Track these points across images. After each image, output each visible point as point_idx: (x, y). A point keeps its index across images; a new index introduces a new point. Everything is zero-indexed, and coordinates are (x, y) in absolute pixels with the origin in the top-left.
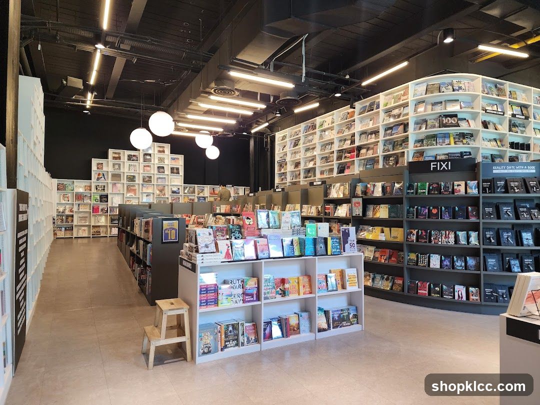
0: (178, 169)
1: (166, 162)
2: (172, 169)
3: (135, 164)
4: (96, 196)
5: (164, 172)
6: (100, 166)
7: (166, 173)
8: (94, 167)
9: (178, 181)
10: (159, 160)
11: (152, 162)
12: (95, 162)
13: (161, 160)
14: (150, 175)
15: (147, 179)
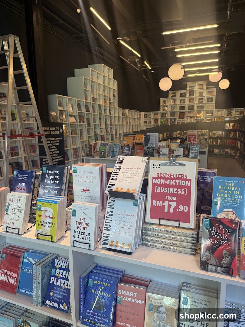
0: (212, 99)
1: (204, 95)
2: (208, 99)
3: (184, 98)
4: (162, 120)
5: (203, 102)
6: (164, 102)
7: (204, 102)
8: (162, 104)
9: (212, 106)
10: (199, 94)
11: (195, 96)
12: (161, 100)
13: (201, 94)
14: (193, 105)
15: (191, 107)
